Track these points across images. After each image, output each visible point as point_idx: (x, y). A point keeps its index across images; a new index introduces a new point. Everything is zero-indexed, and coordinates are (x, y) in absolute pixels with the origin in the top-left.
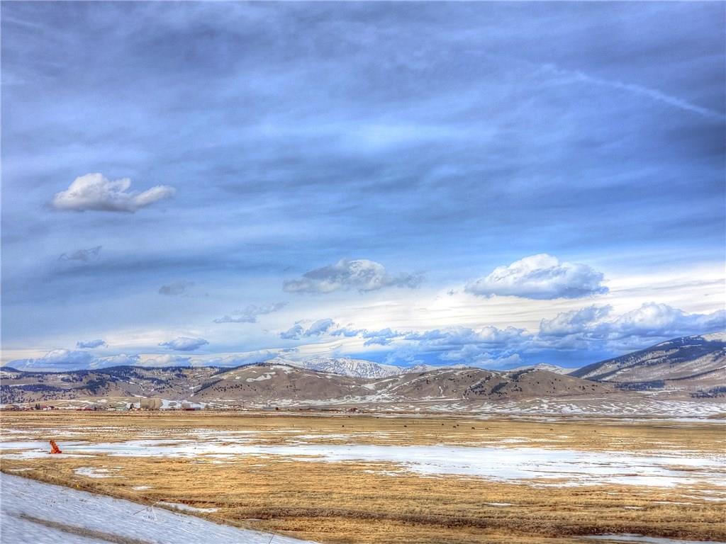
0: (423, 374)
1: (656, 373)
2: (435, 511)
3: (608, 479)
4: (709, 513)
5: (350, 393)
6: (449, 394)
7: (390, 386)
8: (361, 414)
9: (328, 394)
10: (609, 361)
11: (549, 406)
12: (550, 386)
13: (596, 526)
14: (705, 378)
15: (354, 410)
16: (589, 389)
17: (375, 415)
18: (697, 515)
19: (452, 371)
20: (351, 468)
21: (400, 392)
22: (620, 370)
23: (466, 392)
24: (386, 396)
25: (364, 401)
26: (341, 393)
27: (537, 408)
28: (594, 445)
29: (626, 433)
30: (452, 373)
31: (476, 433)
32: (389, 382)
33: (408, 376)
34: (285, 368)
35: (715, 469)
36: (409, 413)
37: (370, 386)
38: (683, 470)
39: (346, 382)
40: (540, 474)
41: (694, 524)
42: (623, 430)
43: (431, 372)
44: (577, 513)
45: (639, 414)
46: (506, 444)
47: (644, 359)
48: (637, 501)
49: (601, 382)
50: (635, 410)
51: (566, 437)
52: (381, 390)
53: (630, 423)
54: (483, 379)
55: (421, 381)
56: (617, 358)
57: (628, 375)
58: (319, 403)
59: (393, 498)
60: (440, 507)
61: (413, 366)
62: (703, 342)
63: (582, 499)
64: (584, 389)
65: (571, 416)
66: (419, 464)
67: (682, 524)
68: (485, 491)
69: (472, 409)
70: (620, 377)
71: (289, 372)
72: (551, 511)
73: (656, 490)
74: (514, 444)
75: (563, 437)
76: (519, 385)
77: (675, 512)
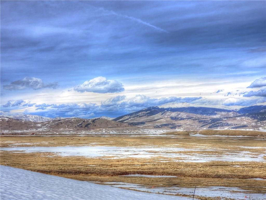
0: (60, 120)
1: (142, 119)
2: (70, 169)
3: (129, 156)
4: (163, 166)
5: (32, 128)
6: (69, 128)
7: (47, 125)
8: (36, 135)
9: (23, 128)
10: (126, 115)
11: (105, 131)
12: (106, 124)
13: (126, 172)
14: (158, 121)
15: (33, 134)
16: (119, 125)
17: (42, 136)
18: (159, 167)
19: (71, 119)
20: (36, 155)
21: (51, 127)
22: (130, 118)
23: (76, 127)
24: (45, 129)
25: (37, 131)
26: (28, 128)
27: (101, 132)
28: (122, 145)
29: (133, 140)
30: (71, 120)
31: (80, 141)
32: (47, 124)
33: (54, 121)
34: (6, 118)
35: (163, 151)
36: (54, 135)
37: (39, 125)
38: (153, 152)
39: (30, 123)
40: (104, 155)
41: (158, 170)
42: (132, 139)
43: (63, 120)
44: (119, 168)
45: (136, 134)
46: (92, 145)
47: (138, 114)
48: (139, 163)
49: (123, 123)
50: (135, 132)
51: (112, 142)
52: (43, 126)
53: (134, 137)
54: (82, 122)
55: (59, 123)
56: (129, 114)
57: (133, 120)
58: (19, 132)
59: (53, 165)
60: (71, 167)
61: (55, 118)
62: (158, 108)
63: (121, 163)
64: (117, 125)
65: (113, 135)
66: (61, 153)
67: (154, 170)
68: (86, 161)
69: (78, 133)
70: (130, 121)
71: (7, 120)
72: (110, 167)
73: (145, 159)
74: (94, 145)
75: (111, 142)
76: (95, 124)
77: (152, 166)
